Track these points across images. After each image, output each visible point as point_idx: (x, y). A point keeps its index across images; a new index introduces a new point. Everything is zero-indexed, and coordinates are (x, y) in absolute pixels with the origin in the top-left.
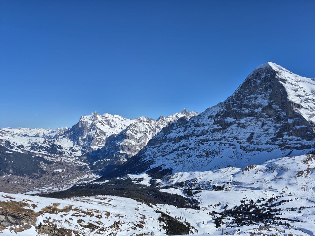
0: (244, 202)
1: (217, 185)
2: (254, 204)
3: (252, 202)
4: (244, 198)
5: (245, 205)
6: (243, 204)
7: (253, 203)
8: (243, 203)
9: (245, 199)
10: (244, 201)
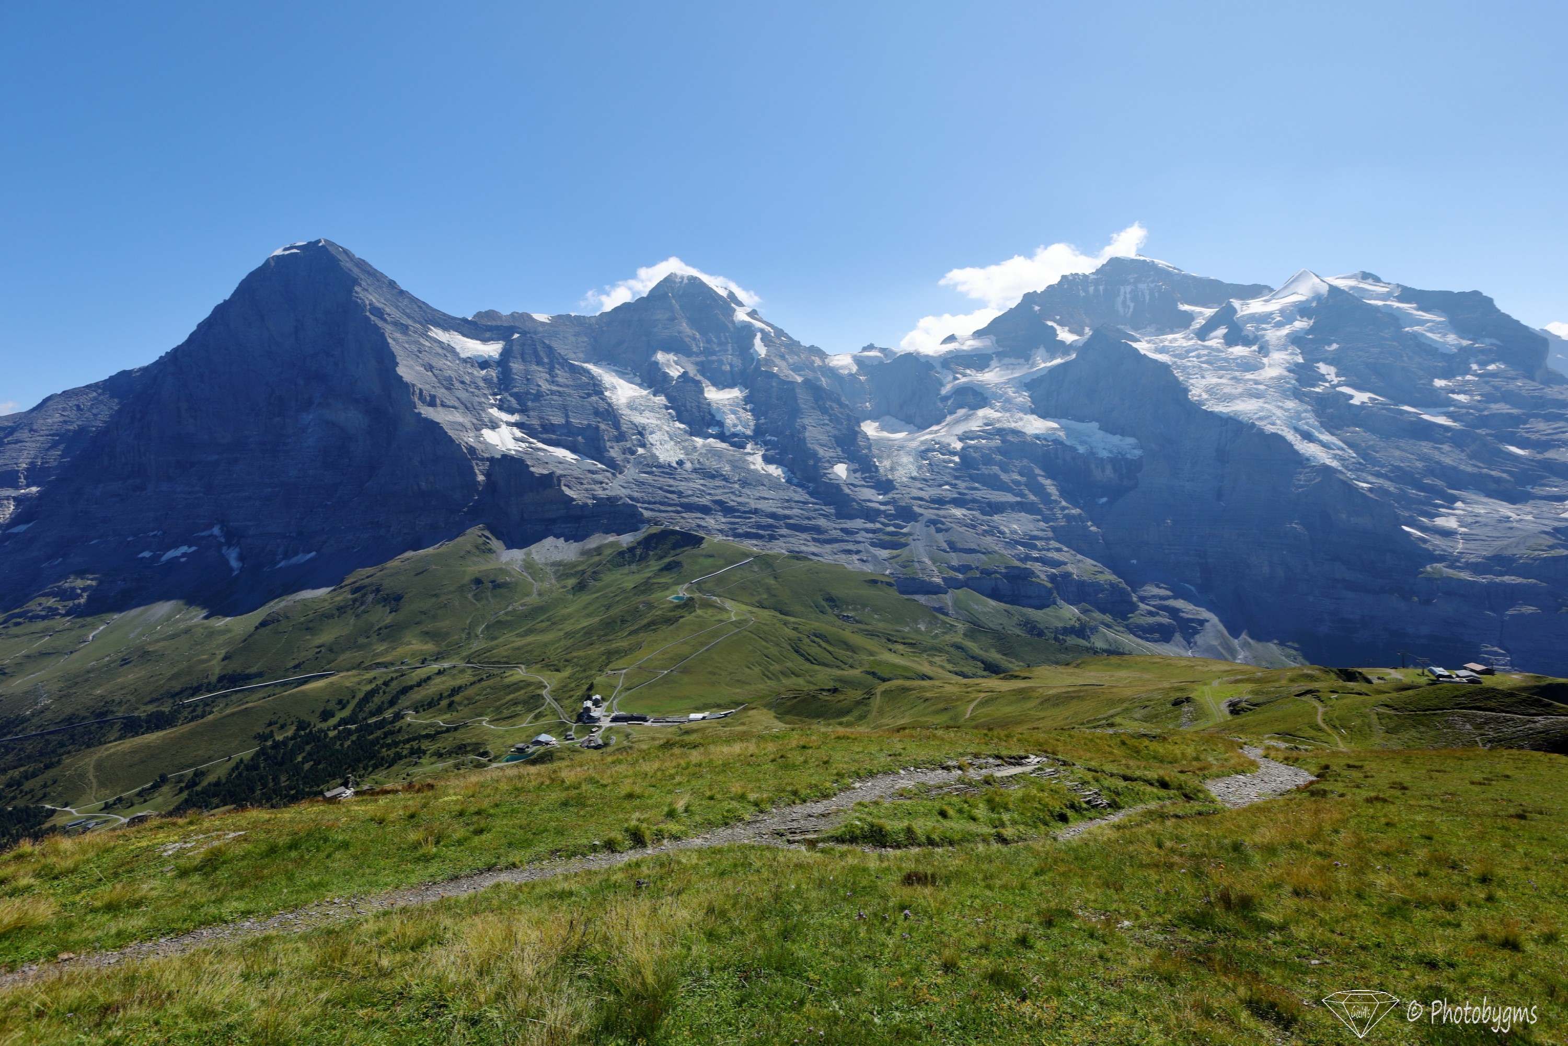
0: (271, 735)
1: (143, 711)
2: (311, 731)
3: (302, 725)
4: (270, 724)
5: (276, 746)
6: (269, 743)
7: (304, 729)
8: (266, 740)
9: (276, 723)
10: (272, 731)
